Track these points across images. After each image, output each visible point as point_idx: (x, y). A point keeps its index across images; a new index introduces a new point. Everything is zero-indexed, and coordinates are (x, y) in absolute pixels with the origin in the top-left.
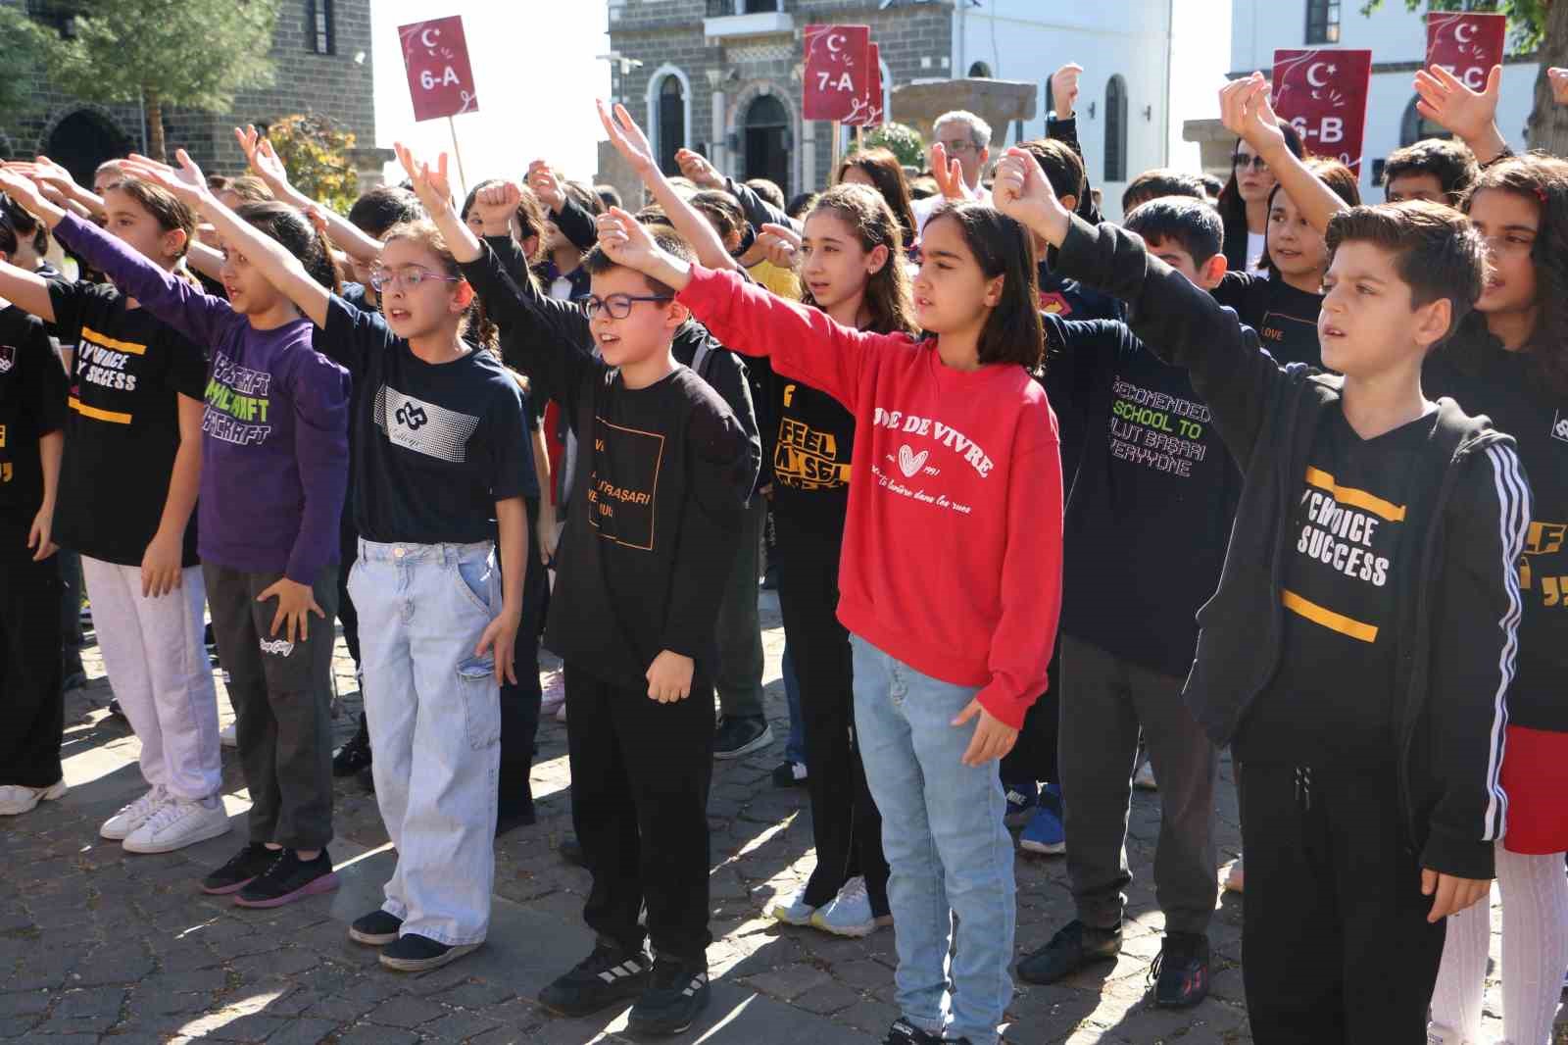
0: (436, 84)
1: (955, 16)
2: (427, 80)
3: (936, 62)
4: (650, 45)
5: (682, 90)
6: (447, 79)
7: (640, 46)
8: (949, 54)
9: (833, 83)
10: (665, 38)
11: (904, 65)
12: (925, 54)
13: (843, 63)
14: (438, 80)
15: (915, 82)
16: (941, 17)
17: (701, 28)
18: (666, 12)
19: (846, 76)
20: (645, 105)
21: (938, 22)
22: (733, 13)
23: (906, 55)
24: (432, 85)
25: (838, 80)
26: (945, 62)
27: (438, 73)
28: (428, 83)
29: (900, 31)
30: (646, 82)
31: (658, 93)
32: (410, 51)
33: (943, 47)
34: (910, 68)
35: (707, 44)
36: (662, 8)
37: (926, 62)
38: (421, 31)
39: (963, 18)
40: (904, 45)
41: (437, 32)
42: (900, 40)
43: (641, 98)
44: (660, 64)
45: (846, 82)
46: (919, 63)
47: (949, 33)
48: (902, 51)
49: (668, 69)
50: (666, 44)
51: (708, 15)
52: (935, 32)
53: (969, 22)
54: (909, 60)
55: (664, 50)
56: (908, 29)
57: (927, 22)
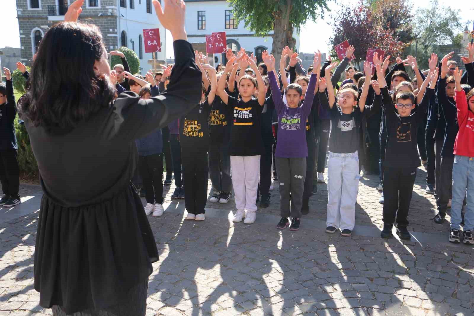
0: (152, 44)
1: (118, 19)
2: (149, 43)
3: (114, 30)
4: (31, 22)
5: (42, 34)
6: (154, 43)
7: (28, 22)
8: (117, 29)
9: (219, 45)
10: (35, 20)
11: (105, 31)
12: (111, 28)
13: (220, 40)
14: (152, 43)
15: (109, 35)
16: (114, 19)
17: (47, 18)
18: (35, 13)
19: (222, 43)
20: (30, 38)
21: (114, 20)
22: (56, 15)
23: (105, 28)
24: (150, 44)
25: (220, 44)
26: (116, 30)
27: (152, 41)
28: (149, 44)
29: (103, 22)
30: (31, 32)
31: (34, 35)
32: (146, 36)
33: (115, 27)
34: (106, 31)
35: (49, 22)
36: (34, 12)
37: (111, 30)
38: (149, 31)
39: (119, 20)
40: (105, 26)
41: (153, 32)
42: (103, 24)
43: (29, 36)
44: (34, 27)
45: (222, 44)
46: (109, 30)
47: (116, 23)
48: (104, 27)
49: (37, 29)
50: (35, 22)
51: (49, 15)
52: (113, 23)
53: (121, 20)
54: (106, 29)
55: (35, 23)
56: (106, 22)
57: (111, 20)
